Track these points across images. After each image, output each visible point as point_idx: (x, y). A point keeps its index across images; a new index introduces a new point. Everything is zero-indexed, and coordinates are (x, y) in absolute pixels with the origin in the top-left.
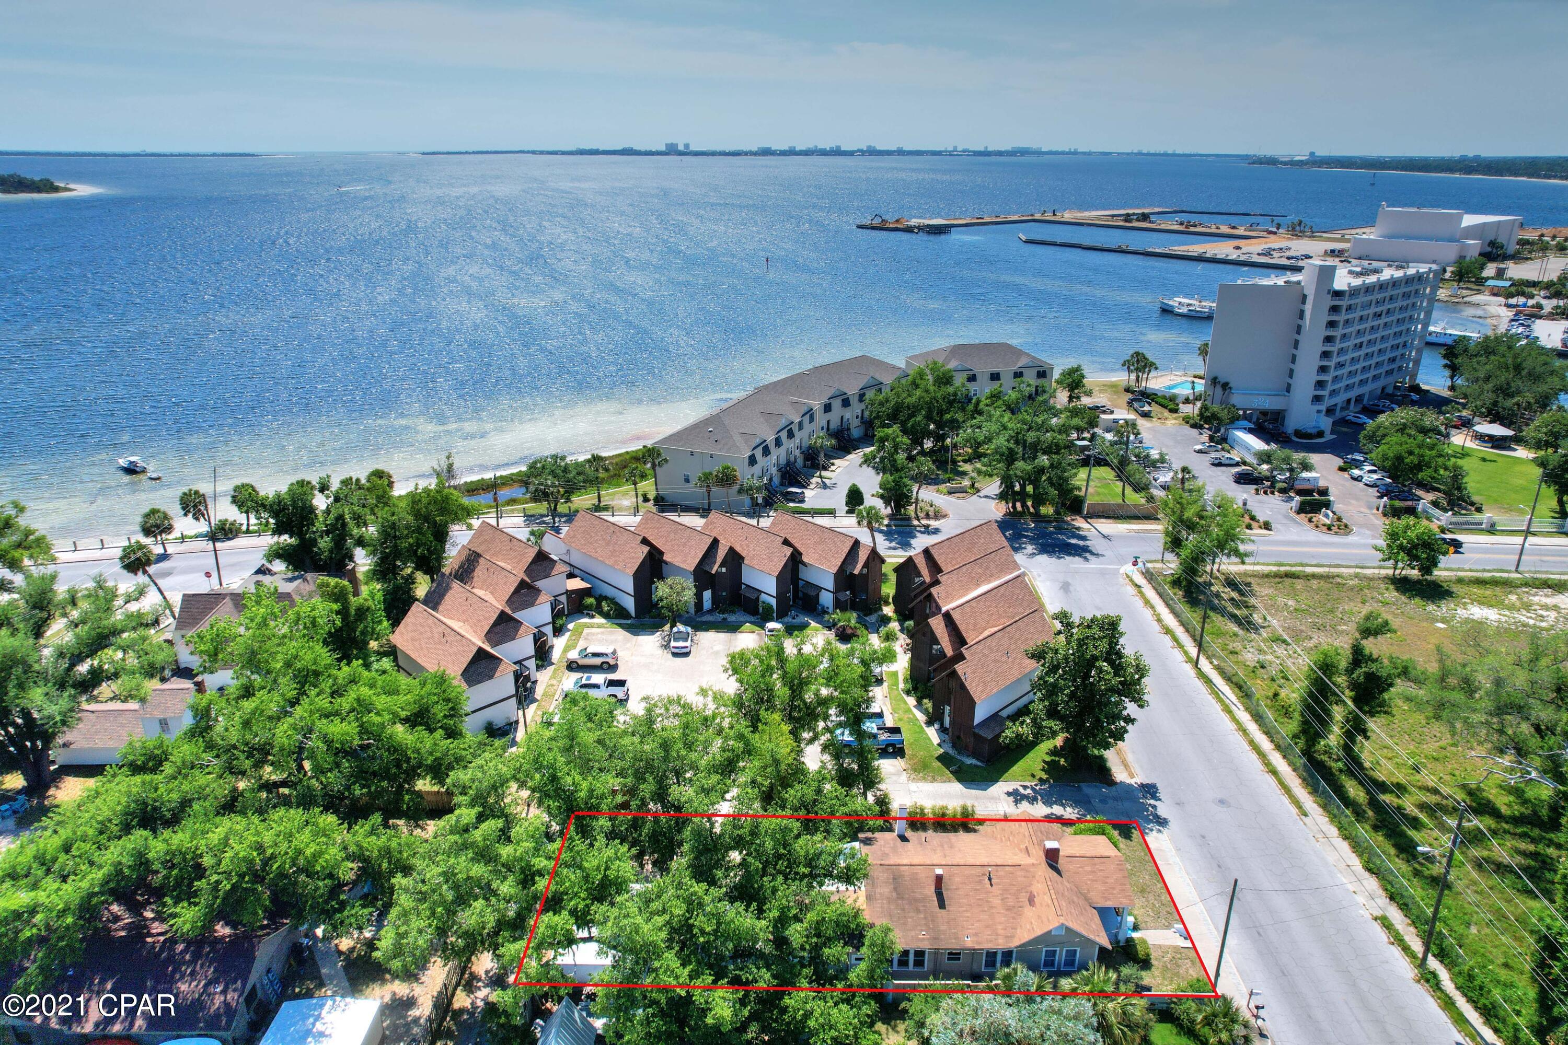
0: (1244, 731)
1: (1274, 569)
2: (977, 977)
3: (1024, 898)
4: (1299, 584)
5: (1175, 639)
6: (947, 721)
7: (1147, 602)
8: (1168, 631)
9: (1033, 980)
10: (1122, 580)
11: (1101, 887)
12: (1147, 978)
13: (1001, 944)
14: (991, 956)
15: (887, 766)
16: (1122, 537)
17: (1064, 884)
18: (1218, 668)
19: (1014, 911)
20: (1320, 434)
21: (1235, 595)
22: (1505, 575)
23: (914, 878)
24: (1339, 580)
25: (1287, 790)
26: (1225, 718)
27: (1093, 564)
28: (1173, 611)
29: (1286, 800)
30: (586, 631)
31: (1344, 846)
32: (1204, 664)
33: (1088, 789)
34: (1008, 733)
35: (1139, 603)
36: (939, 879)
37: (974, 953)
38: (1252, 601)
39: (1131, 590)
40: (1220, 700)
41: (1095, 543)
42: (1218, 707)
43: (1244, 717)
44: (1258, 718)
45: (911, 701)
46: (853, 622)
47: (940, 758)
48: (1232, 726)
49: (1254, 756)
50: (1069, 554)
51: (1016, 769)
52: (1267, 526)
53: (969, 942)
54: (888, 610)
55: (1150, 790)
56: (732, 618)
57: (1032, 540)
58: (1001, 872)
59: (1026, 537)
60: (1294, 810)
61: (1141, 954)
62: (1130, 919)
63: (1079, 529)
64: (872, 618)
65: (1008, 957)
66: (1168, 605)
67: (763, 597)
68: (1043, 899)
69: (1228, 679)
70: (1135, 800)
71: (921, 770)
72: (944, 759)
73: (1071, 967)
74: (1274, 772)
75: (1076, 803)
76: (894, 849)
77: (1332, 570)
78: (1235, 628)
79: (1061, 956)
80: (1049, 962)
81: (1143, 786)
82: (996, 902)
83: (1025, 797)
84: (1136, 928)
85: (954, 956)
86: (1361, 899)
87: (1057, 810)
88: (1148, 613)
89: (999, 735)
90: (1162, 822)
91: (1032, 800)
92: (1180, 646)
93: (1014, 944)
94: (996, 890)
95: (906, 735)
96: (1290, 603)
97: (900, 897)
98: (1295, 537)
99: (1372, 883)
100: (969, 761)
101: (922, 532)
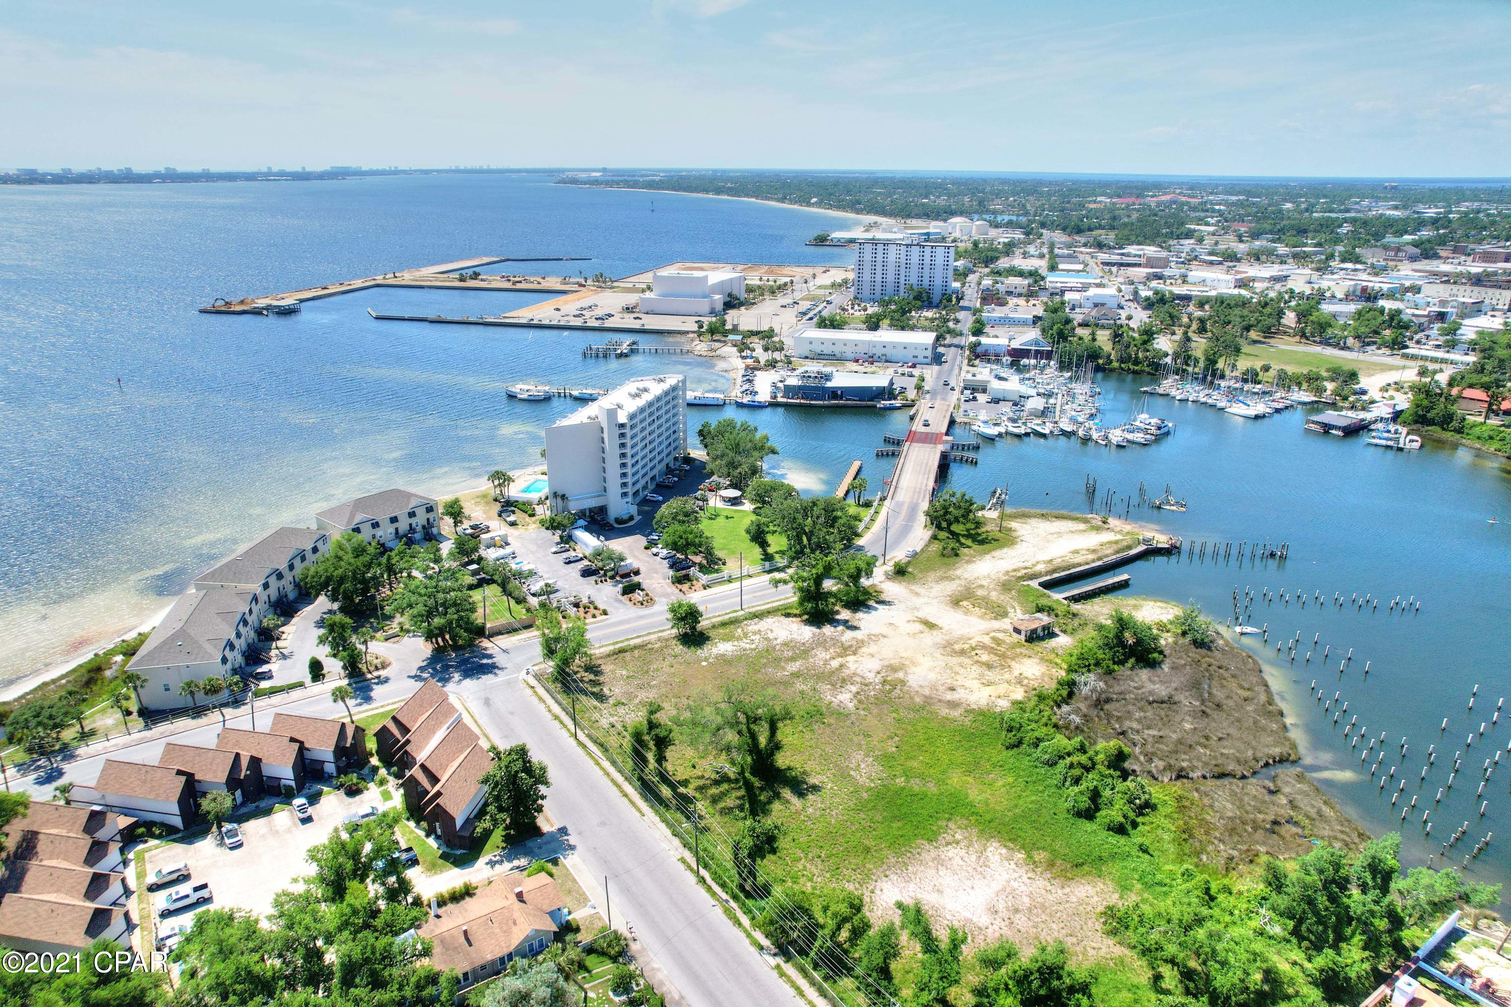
0: (608, 774)
1: (612, 648)
2: (498, 973)
3: (511, 923)
4: (628, 655)
5: (561, 722)
6: (439, 831)
7: (541, 699)
8: (556, 717)
9: (525, 962)
10: (523, 685)
11: (547, 901)
12: (579, 937)
13: (505, 952)
14: (502, 959)
15: (412, 874)
16: (517, 648)
17: (529, 907)
18: (589, 736)
19: (507, 932)
20: (631, 518)
21: (592, 677)
22: (735, 615)
23: (452, 937)
24: (650, 646)
25: (633, 803)
26: (596, 768)
27: (501, 677)
28: (557, 701)
29: (634, 810)
30: (147, 855)
31: (663, 826)
32: (581, 736)
33: (530, 844)
34: (478, 830)
35: (535, 700)
36: (465, 932)
37: (493, 962)
38: (601, 679)
39: (529, 691)
40: (592, 758)
41: (500, 659)
42: (592, 762)
43: (606, 764)
44: (614, 763)
45: (412, 824)
46: (355, 781)
47: (441, 857)
48: (601, 773)
49: (615, 789)
50: (484, 673)
51: (488, 846)
52: (605, 613)
53: (489, 957)
54: (374, 761)
55: (563, 831)
56: (263, 804)
57: (457, 668)
58: (496, 914)
59: (452, 666)
60: (638, 814)
61: (574, 926)
62: (566, 911)
63: (486, 649)
64: (366, 771)
65: (510, 956)
66: (553, 698)
67: (283, 782)
68: (521, 921)
69: (595, 741)
70: (557, 840)
71: (432, 868)
72: (444, 857)
73: (542, 947)
74: (626, 795)
75: (526, 854)
76: (435, 925)
77: (645, 638)
78: (596, 703)
79: (536, 944)
80: (531, 950)
81: (559, 830)
82: (497, 931)
83: (496, 862)
84: (570, 913)
85: (483, 967)
86: (672, 853)
87: (516, 863)
88: (542, 706)
89: (473, 832)
90: (572, 848)
91: (501, 862)
92: (565, 726)
93: (511, 948)
94: (496, 925)
95: (417, 850)
96: (624, 672)
97: (447, 949)
98: (624, 617)
99: (676, 842)
100: (459, 852)
101: (377, 684)
